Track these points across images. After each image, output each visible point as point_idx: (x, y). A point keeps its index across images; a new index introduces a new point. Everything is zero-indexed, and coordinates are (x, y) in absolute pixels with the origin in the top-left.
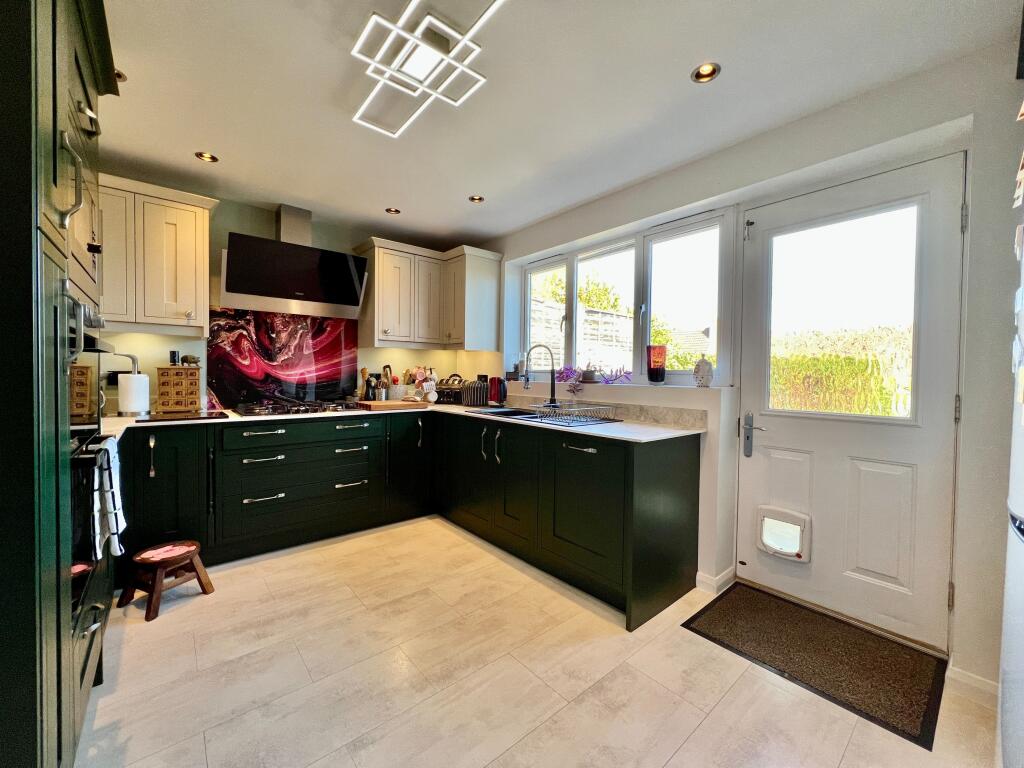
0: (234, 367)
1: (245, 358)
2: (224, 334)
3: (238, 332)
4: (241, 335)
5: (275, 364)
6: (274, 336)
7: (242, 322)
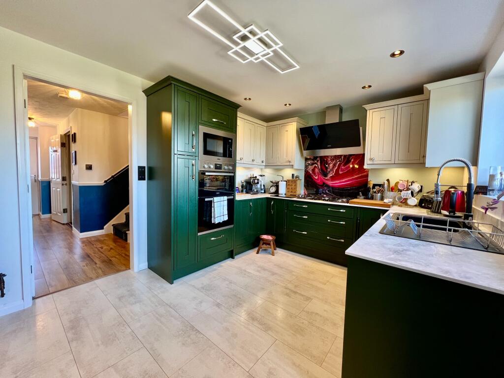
0: (312, 179)
1: (316, 176)
2: (310, 167)
3: (314, 165)
4: (315, 166)
5: (327, 178)
6: (327, 166)
7: (316, 161)
